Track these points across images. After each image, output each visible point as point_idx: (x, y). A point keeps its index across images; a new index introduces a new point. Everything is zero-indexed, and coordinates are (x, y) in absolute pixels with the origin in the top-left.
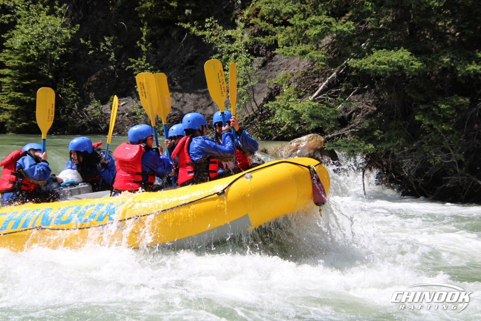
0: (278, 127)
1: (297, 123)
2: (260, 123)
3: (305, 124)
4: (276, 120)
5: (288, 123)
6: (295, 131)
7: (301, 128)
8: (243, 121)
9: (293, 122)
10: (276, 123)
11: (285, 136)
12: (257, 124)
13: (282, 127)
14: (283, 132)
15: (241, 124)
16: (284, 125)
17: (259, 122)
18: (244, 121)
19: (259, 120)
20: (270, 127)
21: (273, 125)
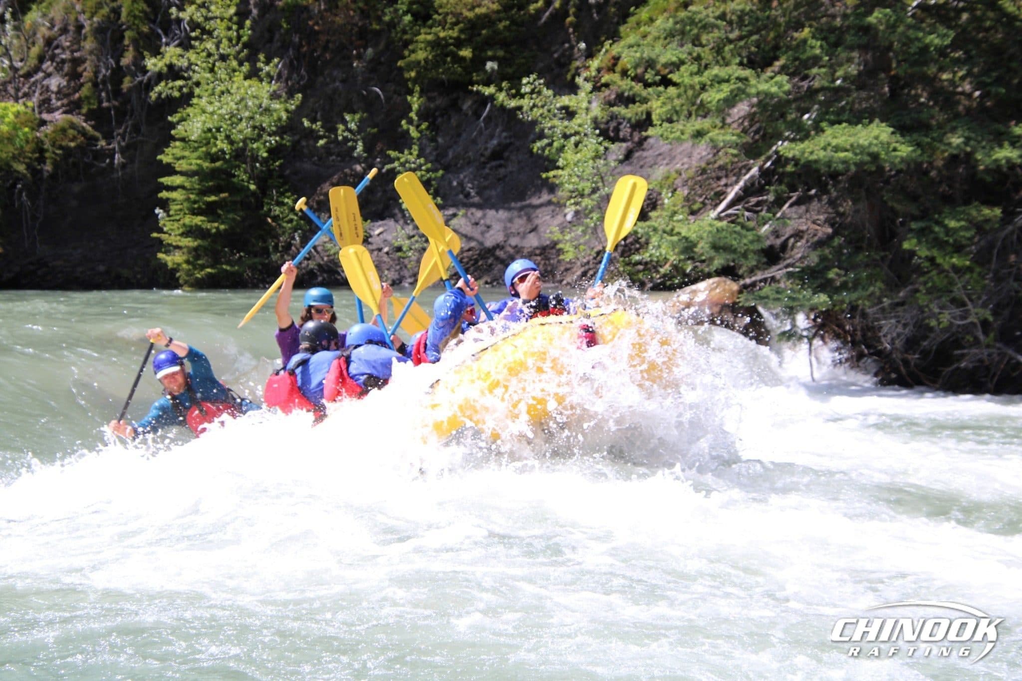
0: (655, 267)
1: (689, 259)
2: (623, 261)
3: (703, 261)
4: (651, 256)
5: (672, 259)
6: (685, 275)
7: (696, 267)
8: (591, 257)
9: (682, 257)
10: (651, 261)
11: (668, 283)
12: (618, 262)
13: (661, 267)
14: (664, 276)
15: (588, 263)
16: (666, 263)
17: (621, 259)
18: (595, 258)
19: (622, 255)
20: (641, 267)
21: (646, 263)
